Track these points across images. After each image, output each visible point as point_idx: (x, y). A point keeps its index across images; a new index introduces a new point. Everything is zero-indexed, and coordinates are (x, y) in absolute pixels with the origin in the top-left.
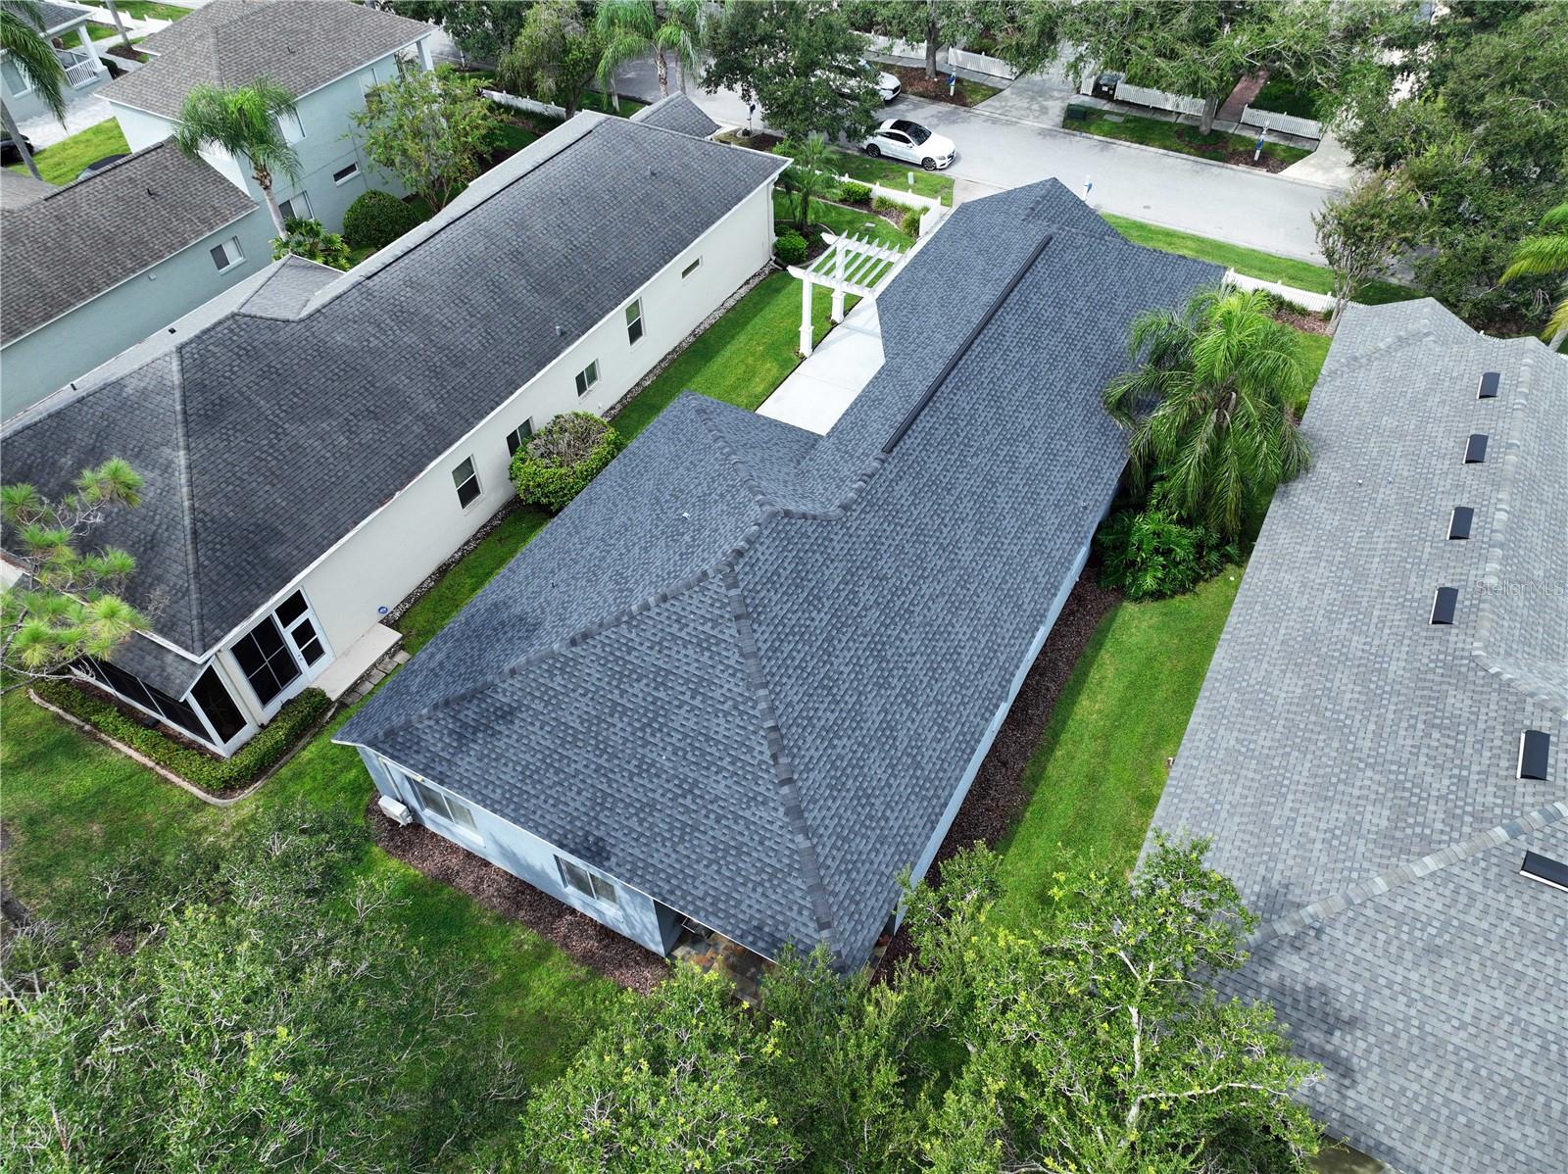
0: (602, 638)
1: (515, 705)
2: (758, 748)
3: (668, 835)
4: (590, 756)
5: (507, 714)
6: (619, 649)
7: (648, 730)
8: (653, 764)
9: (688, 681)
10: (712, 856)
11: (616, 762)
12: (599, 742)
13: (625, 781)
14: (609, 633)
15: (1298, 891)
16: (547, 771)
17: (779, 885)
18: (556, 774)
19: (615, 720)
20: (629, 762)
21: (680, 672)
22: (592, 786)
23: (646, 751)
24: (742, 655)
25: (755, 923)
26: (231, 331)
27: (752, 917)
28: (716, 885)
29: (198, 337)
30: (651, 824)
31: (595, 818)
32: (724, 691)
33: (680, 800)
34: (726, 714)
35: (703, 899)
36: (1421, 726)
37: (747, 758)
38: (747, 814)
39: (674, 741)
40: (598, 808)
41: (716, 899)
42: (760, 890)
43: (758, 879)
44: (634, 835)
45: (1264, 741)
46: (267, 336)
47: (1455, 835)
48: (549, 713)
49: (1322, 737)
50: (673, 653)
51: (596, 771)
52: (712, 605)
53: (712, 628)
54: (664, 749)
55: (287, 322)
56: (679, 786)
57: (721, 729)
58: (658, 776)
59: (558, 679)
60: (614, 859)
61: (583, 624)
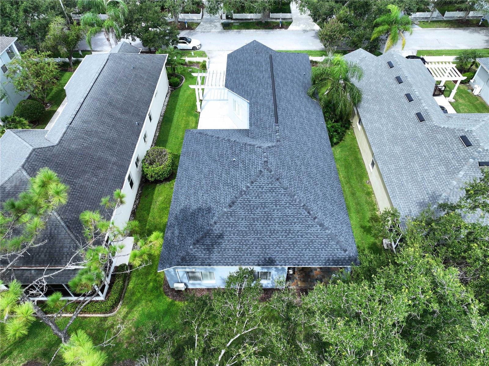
0: (239, 201)
1: (221, 232)
2: (303, 212)
3: (290, 247)
4: (254, 236)
5: (221, 236)
6: (246, 202)
7: (268, 221)
8: (274, 230)
9: (272, 203)
10: (306, 247)
11: (263, 234)
12: (254, 231)
13: (269, 238)
14: (240, 199)
15: (437, 192)
16: (242, 246)
17: (328, 246)
18: (246, 246)
19: (256, 223)
20: (267, 233)
21: (268, 201)
22: (259, 244)
23: (270, 227)
24: (284, 189)
25: (327, 259)
26: (37, 155)
27: (325, 258)
28: (311, 254)
29: (26, 161)
30: (283, 247)
31: (265, 253)
32: (284, 201)
33: (288, 236)
34: (288, 207)
35: (309, 260)
36: (436, 145)
37: (301, 216)
38: (309, 231)
39: (277, 221)
40: (265, 250)
41: (313, 258)
42: (323, 250)
43: (322, 247)
44: (280, 252)
45: (402, 164)
46: (49, 153)
47: (462, 165)
48: (234, 229)
49: (415, 157)
50: (263, 197)
51: (258, 240)
52: (268, 179)
53: (272, 185)
54: (275, 224)
55: (53, 146)
56: (286, 233)
57: (289, 212)
58: (278, 233)
59: (231, 219)
60: (277, 262)
61: (228, 200)
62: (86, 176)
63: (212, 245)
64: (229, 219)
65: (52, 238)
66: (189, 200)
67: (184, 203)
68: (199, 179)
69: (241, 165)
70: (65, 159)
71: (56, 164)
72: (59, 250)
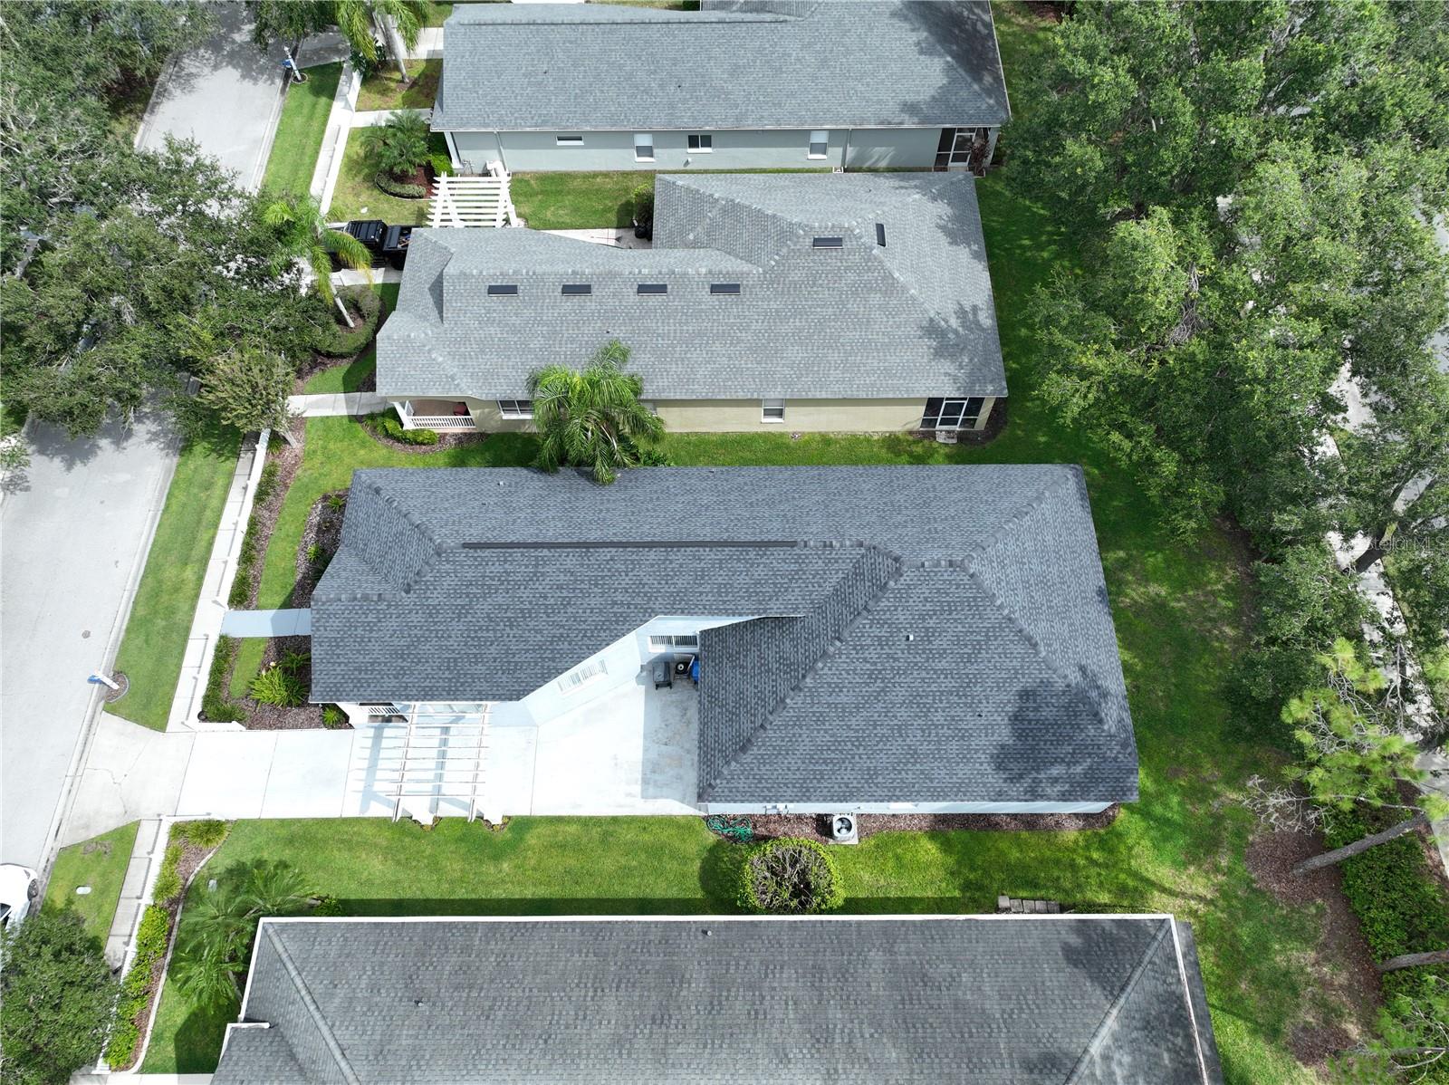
1: (1077, 668)
5: (1083, 670)
7: (1048, 584)
8: (1059, 576)
11: (1068, 597)
12: (1066, 611)
15: (923, 322)
20: (1065, 590)
25: (1081, 508)
27: (1079, 510)
33: (1064, 557)
36: (815, 289)
39: (1046, 568)
41: (1084, 528)
42: (1071, 509)
43: (1069, 511)
48: (1070, 645)
49: (828, 331)
54: (1051, 573)
56: (1059, 560)
58: (1062, 572)
61: (1019, 649)
62: (969, 997)
63: (1098, 687)
64: (1056, 651)
65: (1148, 1022)
66: (977, 751)
67: (981, 764)
68: (923, 731)
69: (931, 623)
70: (947, 1056)
71: (977, 1071)
72: (1164, 1002)
